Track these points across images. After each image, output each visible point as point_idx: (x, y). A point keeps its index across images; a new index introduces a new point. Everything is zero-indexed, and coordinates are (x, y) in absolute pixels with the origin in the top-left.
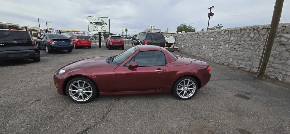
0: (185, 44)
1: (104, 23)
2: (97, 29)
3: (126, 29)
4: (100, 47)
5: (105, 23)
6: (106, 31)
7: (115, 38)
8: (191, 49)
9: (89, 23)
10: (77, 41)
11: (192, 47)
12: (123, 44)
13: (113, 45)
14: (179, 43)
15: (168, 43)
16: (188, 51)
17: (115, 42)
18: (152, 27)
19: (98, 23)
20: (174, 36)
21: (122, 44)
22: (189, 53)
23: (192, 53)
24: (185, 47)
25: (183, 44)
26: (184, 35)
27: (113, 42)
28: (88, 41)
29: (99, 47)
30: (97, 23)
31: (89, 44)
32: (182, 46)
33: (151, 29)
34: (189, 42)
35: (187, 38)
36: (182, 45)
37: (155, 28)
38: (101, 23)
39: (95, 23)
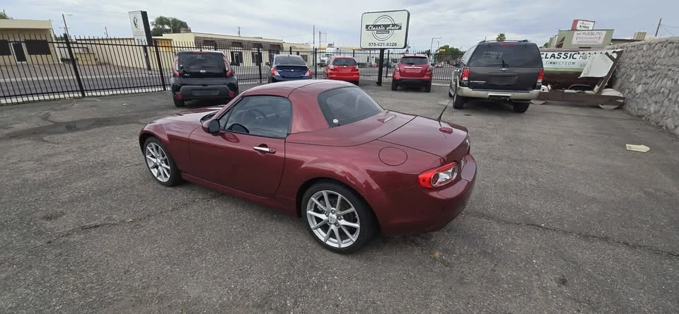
0: (650, 81)
1: (393, 25)
2: (377, 42)
3: (502, 35)
4: (379, 83)
5: (397, 26)
6: (395, 44)
7: (411, 61)
8: (666, 102)
9: (364, 27)
10: (331, 70)
11: (670, 97)
12: (428, 78)
13: (401, 79)
14: (633, 79)
15: (582, 76)
16: (652, 109)
17: (407, 71)
18: (576, 22)
19: (381, 25)
20: (610, 52)
21: (425, 77)
22: (653, 117)
23: (662, 117)
24: (646, 91)
25: (643, 81)
26: (656, 48)
27: (402, 73)
28: (354, 70)
29: (377, 83)
30: (379, 26)
31: (355, 76)
32: (639, 89)
33: (574, 29)
34: (666, 76)
35: (664, 57)
36: (641, 86)
37: (591, 26)
38: (389, 25)
39: (375, 26)
